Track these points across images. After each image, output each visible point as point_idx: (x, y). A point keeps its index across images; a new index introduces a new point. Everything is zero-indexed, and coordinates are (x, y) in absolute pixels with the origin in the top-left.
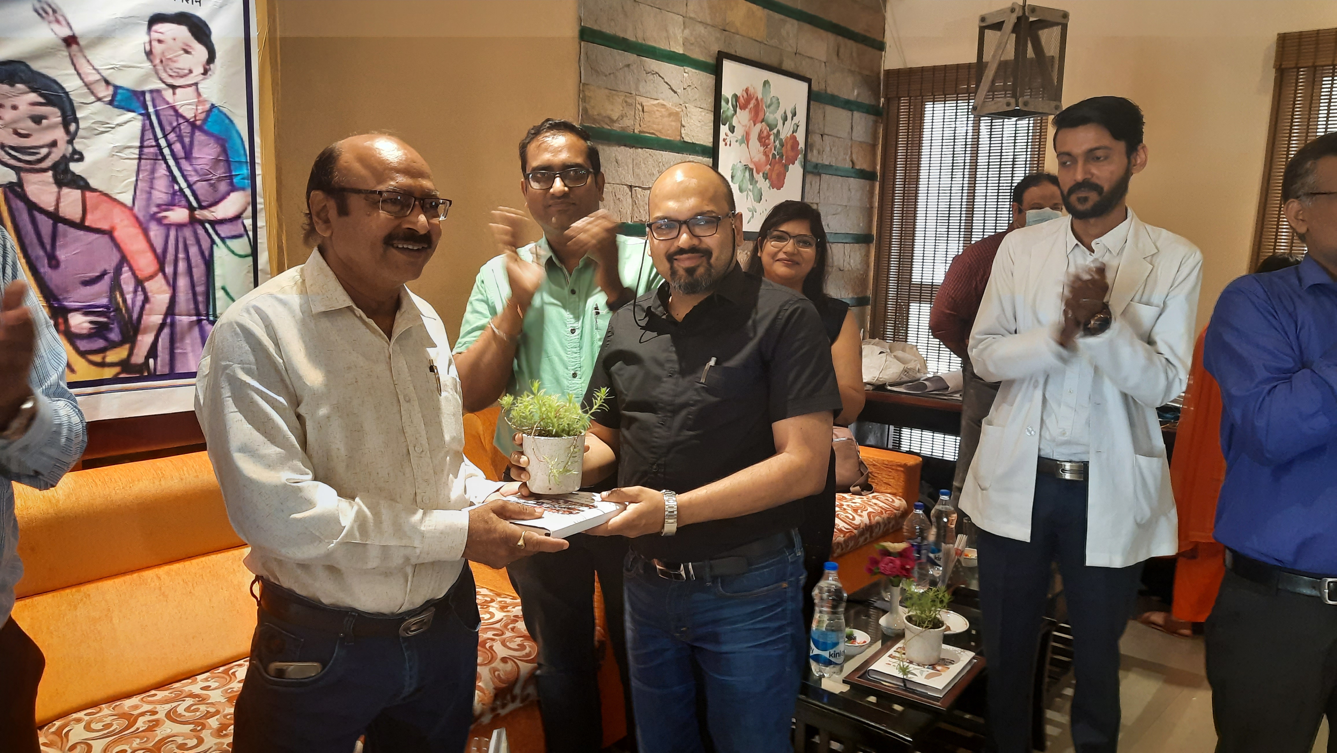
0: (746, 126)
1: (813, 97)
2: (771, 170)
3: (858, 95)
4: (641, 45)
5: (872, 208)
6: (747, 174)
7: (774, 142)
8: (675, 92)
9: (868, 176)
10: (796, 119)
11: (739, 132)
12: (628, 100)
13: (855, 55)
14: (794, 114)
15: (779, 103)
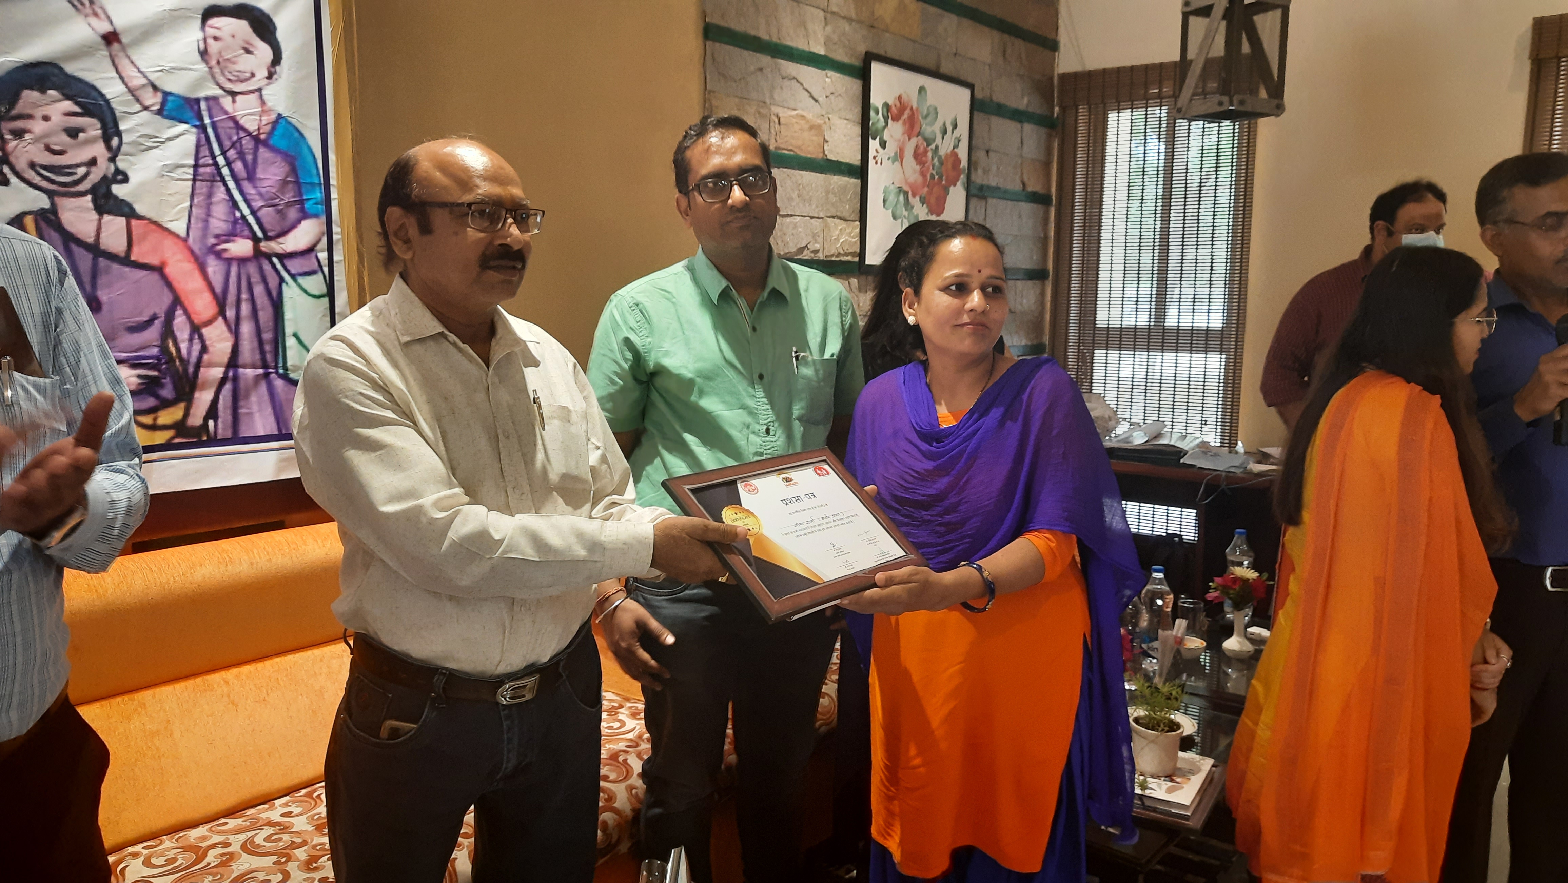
0: (899, 140)
1: (976, 106)
2: (930, 193)
3: (1029, 102)
4: (776, 45)
5: (1046, 238)
6: (901, 198)
7: (933, 159)
8: (816, 101)
9: (1041, 199)
10: (957, 133)
11: (892, 148)
12: (761, 110)
13: (1024, 56)
14: (955, 126)
15: (937, 113)
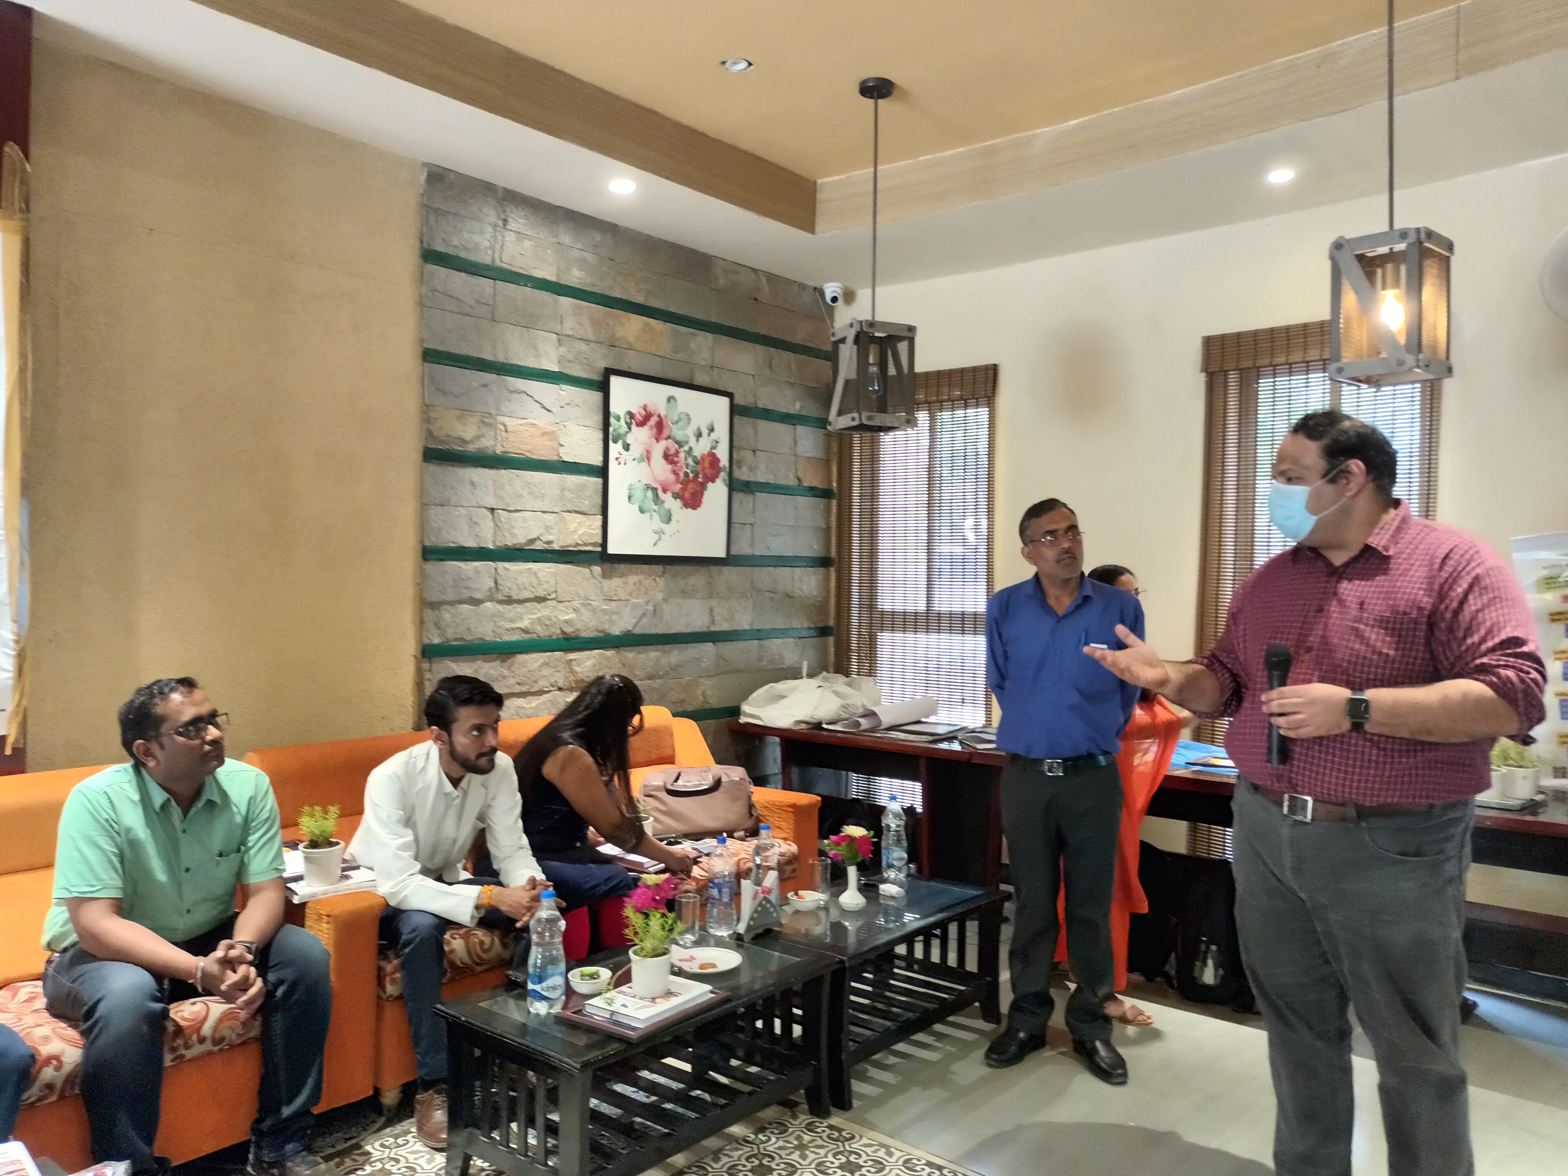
0: (645, 443)
1: (735, 410)
2: (683, 490)
3: (802, 407)
4: (503, 364)
5: (829, 528)
6: (650, 494)
7: (686, 459)
8: (549, 411)
9: (826, 494)
10: (714, 436)
11: (636, 450)
12: (486, 420)
14: (712, 430)
15: (689, 419)
